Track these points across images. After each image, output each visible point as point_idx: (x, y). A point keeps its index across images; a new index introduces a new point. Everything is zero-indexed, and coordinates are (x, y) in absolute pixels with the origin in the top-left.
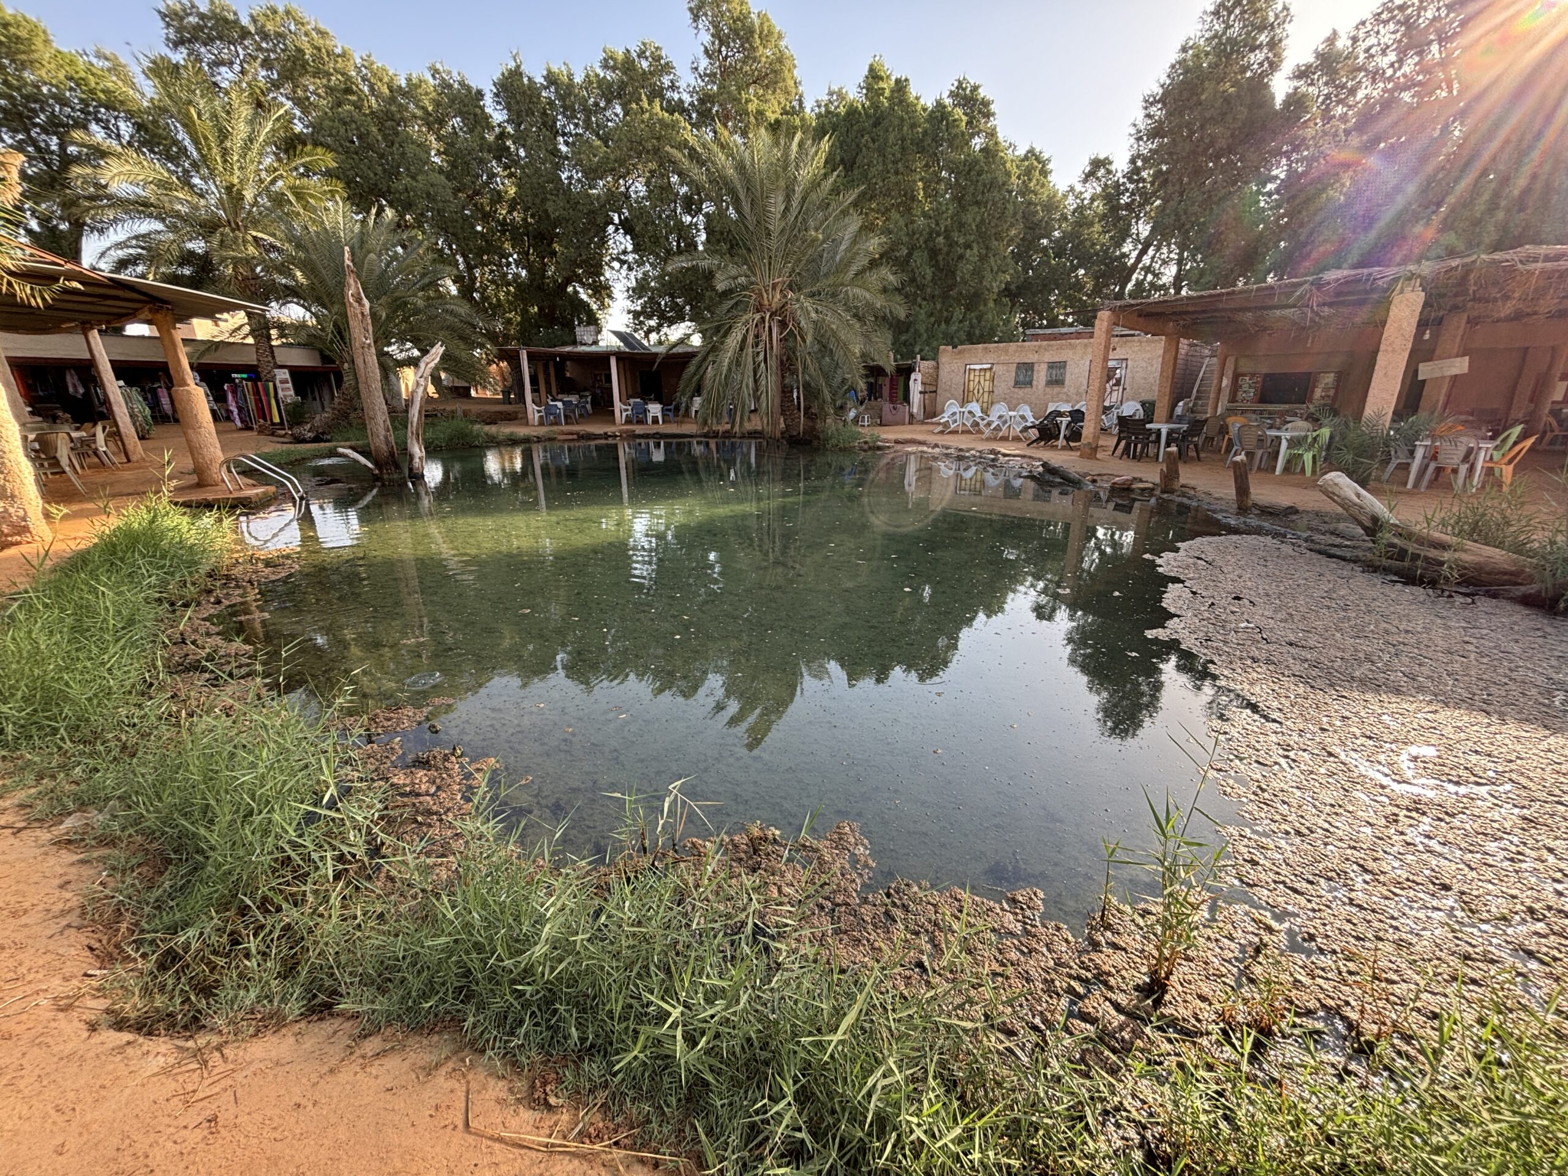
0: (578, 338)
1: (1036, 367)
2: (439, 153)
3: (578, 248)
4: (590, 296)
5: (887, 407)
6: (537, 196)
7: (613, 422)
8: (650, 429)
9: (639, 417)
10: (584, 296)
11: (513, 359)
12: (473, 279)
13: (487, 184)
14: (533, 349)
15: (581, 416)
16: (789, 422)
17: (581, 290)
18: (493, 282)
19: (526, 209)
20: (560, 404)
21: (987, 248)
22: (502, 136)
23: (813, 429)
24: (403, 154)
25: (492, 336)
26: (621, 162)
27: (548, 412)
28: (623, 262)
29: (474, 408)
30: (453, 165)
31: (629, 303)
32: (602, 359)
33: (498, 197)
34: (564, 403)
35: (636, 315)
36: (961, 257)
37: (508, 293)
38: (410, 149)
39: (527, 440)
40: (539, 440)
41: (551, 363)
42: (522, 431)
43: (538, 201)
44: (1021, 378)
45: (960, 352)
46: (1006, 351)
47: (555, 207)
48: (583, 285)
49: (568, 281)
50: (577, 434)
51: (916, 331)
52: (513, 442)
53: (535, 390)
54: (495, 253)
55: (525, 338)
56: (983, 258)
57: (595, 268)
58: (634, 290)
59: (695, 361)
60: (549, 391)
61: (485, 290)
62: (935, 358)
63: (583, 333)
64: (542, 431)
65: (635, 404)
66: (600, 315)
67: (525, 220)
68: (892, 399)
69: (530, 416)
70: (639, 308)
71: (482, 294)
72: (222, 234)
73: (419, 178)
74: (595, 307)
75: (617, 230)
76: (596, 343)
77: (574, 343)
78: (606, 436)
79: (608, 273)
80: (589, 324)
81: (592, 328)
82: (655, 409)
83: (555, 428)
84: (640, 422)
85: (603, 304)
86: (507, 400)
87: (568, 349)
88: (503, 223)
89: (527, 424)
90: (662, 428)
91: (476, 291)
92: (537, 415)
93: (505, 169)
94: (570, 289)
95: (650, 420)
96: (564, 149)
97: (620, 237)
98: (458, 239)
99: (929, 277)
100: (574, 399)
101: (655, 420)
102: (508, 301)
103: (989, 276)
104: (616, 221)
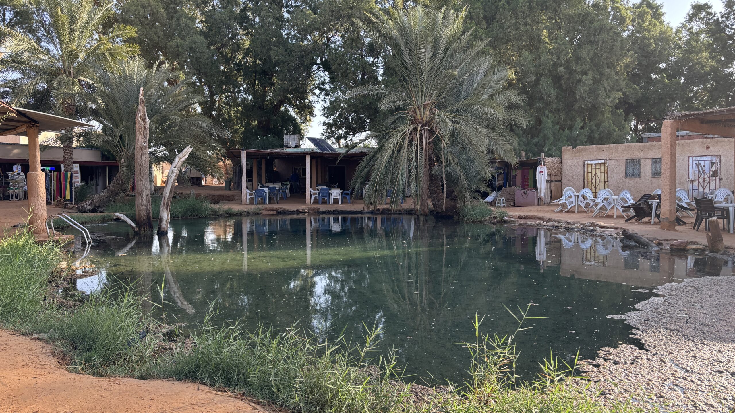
0: (285, 143)
1: (642, 162)
2: (201, 22)
3: (290, 81)
4: (297, 114)
5: (519, 192)
6: (264, 47)
7: (304, 202)
8: (331, 207)
9: (324, 199)
10: (292, 114)
11: (235, 157)
12: (213, 102)
13: (231, 39)
14: (250, 150)
15: (281, 198)
16: (435, 202)
17: (291, 109)
18: (227, 104)
19: (255, 56)
20: (266, 190)
21: (601, 74)
22: (245, 10)
23: (455, 207)
24: (178, 25)
25: (222, 141)
26: (324, 24)
27: (257, 196)
28: (321, 90)
29: (204, 193)
30: (210, 29)
31: (325, 118)
32: (300, 158)
33: (238, 47)
34: (270, 188)
35: (329, 126)
36: (579, 81)
37: (237, 111)
38: (184, 21)
39: (240, 214)
40: (248, 214)
41: (263, 161)
42: (236, 208)
43: (264, 50)
44: (631, 170)
45: (579, 151)
46: (616, 150)
47: (275, 54)
48: (292, 105)
49: (281, 103)
50: (277, 210)
51: (545, 136)
52: (229, 215)
53: (250, 180)
54: (231, 84)
55: (246, 143)
56: (596, 81)
57: (302, 94)
58: (328, 109)
59: (366, 159)
60: (259, 181)
61: (221, 110)
62: (560, 156)
63: (290, 140)
64: (251, 208)
65: (322, 189)
66: (303, 127)
67: (254, 62)
68: (524, 187)
69: (244, 197)
70: (331, 122)
71: (219, 112)
72: (60, 79)
73: (187, 39)
74: (299, 121)
75: (319, 68)
76: (298, 146)
77: (282, 146)
78: (298, 212)
79: (311, 98)
80: (294, 132)
81: (296, 136)
82: (336, 193)
83: (261, 206)
84: (324, 203)
85: (305, 118)
86: (228, 187)
87: (277, 150)
88: (239, 65)
89: (241, 203)
90: (340, 207)
91: (215, 110)
92: (249, 197)
93: (244, 30)
94: (282, 108)
95: (332, 201)
96: (286, 15)
97: (321, 73)
98: (206, 76)
99: (553, 96)
100: (277, 186)
101: (336, 201)
102: (237, 117)
103: (602, 95)
104: (319, 62)
